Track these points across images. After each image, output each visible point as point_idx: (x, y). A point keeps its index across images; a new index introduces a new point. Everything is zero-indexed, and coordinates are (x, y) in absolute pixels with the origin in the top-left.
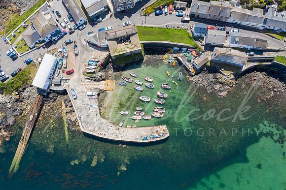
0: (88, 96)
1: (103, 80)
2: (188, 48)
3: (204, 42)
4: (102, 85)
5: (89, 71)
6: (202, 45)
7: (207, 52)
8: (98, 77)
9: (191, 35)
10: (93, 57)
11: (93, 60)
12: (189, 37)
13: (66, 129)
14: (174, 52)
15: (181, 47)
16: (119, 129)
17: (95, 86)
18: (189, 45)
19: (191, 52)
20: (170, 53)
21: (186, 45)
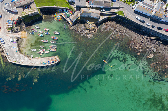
0: (11, 41)
2: (67, 9)
4: (19, 35)
5: (9, 27)
6: (74, 7)
8: (16, 30)
10: (10, 18)
15: (63, 9)
17: (15, 35)
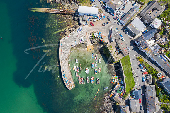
0: (81, 38)
1: (92, 44)
2: (124, 89)
3: (130, 98)
4: (89, 44)
5: (95, 35)
6: (128, 98)
7: (124, 102)
8: (93, 41)
9: (132, 90)
11: (102, 35)
12: (131, 89)
13: (60, 31)
14: (119, 82)
15: (123, 85)
16: (66, 60)
17: (87, 40)
18: (126, 90)
19: (123, 92)
20: (118, 79)
21: (126, 87)
